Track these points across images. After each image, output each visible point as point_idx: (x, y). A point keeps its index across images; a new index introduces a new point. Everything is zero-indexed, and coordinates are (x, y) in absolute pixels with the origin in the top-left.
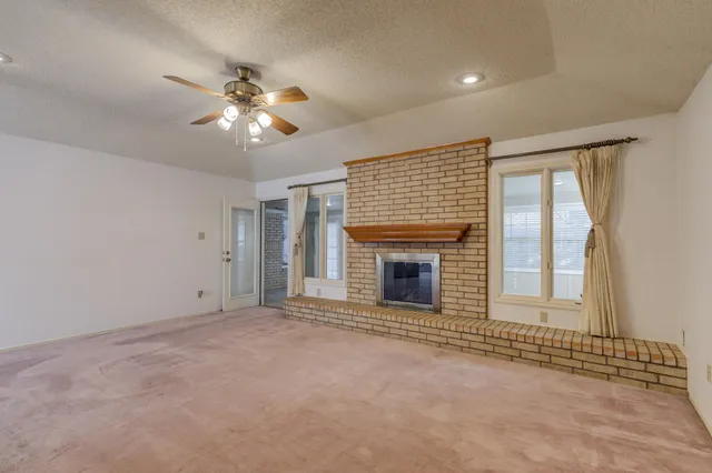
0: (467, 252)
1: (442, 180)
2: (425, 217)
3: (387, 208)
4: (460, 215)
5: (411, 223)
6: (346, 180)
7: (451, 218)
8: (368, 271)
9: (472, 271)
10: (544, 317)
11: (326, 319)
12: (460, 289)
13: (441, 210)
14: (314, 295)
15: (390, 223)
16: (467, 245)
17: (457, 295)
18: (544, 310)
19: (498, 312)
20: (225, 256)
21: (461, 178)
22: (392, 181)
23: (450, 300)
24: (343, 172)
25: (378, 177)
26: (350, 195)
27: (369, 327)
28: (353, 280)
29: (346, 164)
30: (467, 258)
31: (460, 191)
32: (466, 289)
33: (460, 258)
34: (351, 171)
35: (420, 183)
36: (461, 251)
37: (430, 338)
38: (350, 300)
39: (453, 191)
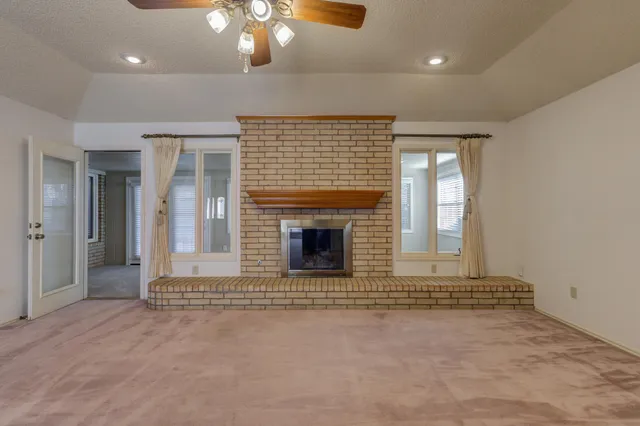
0: (376, 217)
1: (353, 149)
2: (336, 183)
3: (293, 172)
4: (371, 183)
5: (321, 188)
6: (238, 137)
7: (362, 185)
8: (268, 240)
9: (381, 234)
10: (434, 269)
11: (228, 302)
12: (371, 251)
13: (352, 177)
14: (189, 274)
15: (297, 188)
16: (377, 211)
17: (368, 257)
18: (434, 263)
19: (400, 270)
20: (32, 231)
21: (371, 149)
22: (299, 143)
23: (361, 263)
24: (235, 127)
25: (282, 138)
26: (245, 155)
27: (288, 302)
28: (248, 252)
29: (239, 118)
30: (377, 223)
31: (370, 160)
32: (376, 252)
33: (370, 223)
34: (245, 127)
35: (330, 149)
36: (371, 217)
37: (358, 302)
38: (245, 275)
39: (364, 161)
